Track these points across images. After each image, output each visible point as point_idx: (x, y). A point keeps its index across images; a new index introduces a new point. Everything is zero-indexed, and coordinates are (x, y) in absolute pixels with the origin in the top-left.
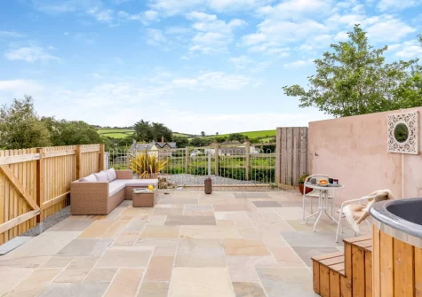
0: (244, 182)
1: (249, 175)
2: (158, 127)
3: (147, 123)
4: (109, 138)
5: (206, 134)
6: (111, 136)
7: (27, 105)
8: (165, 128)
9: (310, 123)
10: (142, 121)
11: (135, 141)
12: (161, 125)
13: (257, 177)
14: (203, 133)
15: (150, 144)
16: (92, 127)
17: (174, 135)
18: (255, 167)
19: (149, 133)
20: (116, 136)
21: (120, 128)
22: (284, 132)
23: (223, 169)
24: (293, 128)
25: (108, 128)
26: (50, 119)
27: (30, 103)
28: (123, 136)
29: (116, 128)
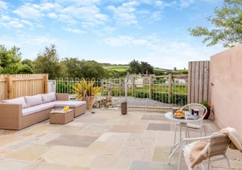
0: (166, 104)
1: (171, 100)
2: (145, 64)
3: (137, 61)
4: (115, 71)
5: (177, 69)
6: (116, 70)
7: (53, 50)
8: (149, 65)
9: (211, 57)
10: (134, 61)
11: (128, 73)
12: (146, 63)
13: (177, 101)
14: (175, 68)
15: (138, 76)
16: (100, 64)
17: (155, 69)
18: (175, 93)
19: (138, 68)
20: (119, 70)
21: (122, 65)
22: (193, 65)
23: (155, 94)
24: (199, 62)
25: (115, 65)
26: (75, 59)
27: (54, 49)
28: (124, 70)
29: (120, 65)
